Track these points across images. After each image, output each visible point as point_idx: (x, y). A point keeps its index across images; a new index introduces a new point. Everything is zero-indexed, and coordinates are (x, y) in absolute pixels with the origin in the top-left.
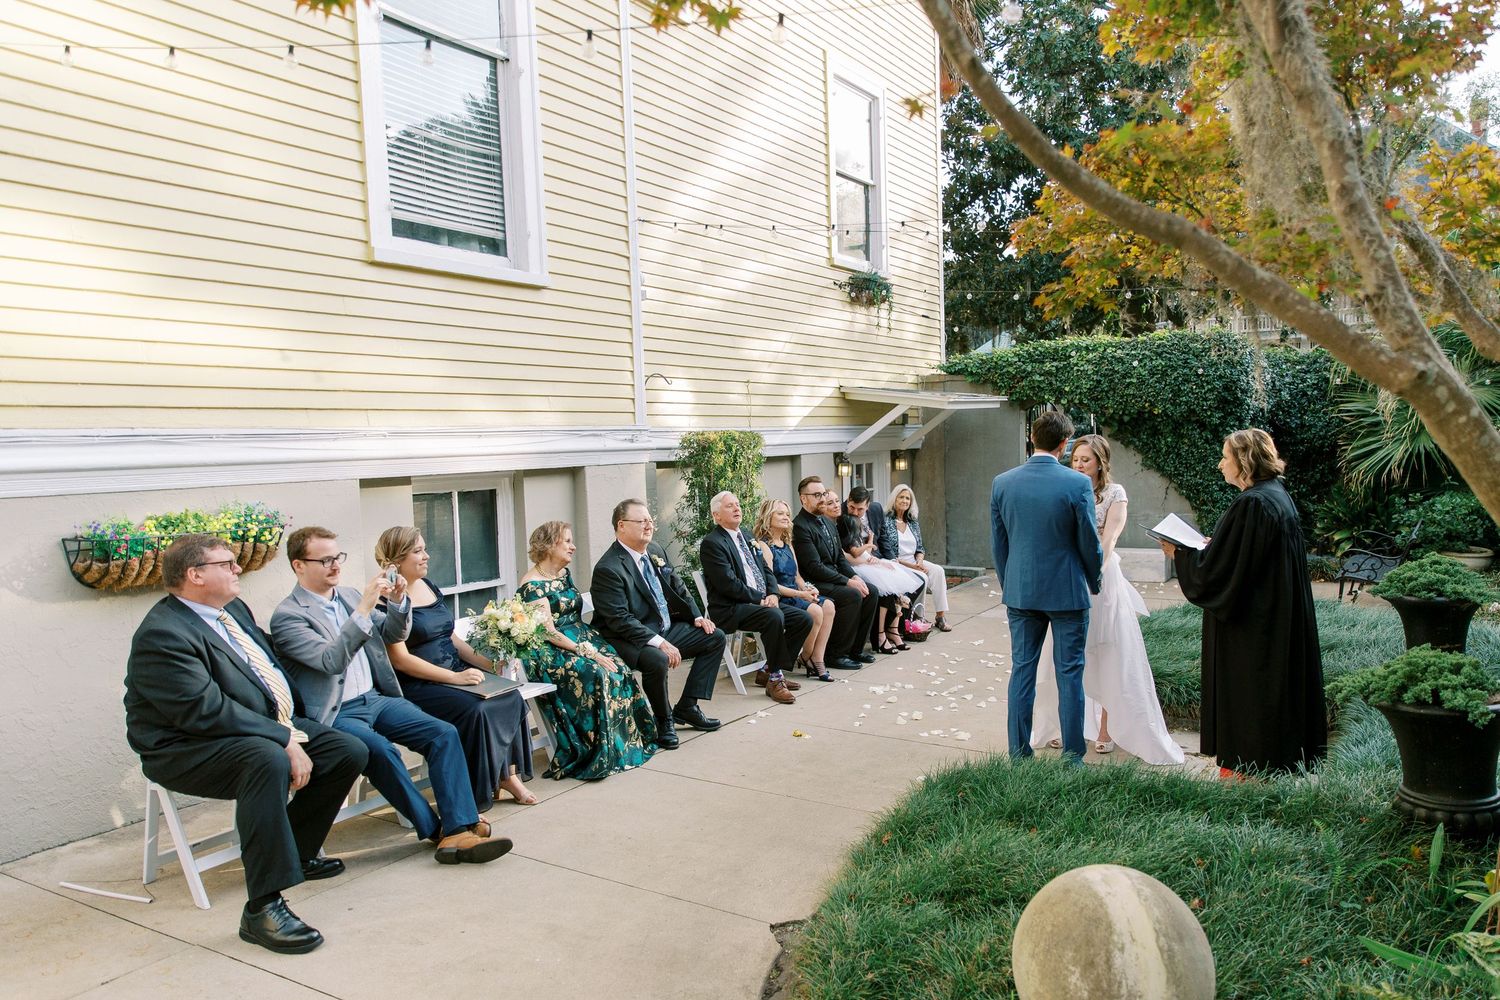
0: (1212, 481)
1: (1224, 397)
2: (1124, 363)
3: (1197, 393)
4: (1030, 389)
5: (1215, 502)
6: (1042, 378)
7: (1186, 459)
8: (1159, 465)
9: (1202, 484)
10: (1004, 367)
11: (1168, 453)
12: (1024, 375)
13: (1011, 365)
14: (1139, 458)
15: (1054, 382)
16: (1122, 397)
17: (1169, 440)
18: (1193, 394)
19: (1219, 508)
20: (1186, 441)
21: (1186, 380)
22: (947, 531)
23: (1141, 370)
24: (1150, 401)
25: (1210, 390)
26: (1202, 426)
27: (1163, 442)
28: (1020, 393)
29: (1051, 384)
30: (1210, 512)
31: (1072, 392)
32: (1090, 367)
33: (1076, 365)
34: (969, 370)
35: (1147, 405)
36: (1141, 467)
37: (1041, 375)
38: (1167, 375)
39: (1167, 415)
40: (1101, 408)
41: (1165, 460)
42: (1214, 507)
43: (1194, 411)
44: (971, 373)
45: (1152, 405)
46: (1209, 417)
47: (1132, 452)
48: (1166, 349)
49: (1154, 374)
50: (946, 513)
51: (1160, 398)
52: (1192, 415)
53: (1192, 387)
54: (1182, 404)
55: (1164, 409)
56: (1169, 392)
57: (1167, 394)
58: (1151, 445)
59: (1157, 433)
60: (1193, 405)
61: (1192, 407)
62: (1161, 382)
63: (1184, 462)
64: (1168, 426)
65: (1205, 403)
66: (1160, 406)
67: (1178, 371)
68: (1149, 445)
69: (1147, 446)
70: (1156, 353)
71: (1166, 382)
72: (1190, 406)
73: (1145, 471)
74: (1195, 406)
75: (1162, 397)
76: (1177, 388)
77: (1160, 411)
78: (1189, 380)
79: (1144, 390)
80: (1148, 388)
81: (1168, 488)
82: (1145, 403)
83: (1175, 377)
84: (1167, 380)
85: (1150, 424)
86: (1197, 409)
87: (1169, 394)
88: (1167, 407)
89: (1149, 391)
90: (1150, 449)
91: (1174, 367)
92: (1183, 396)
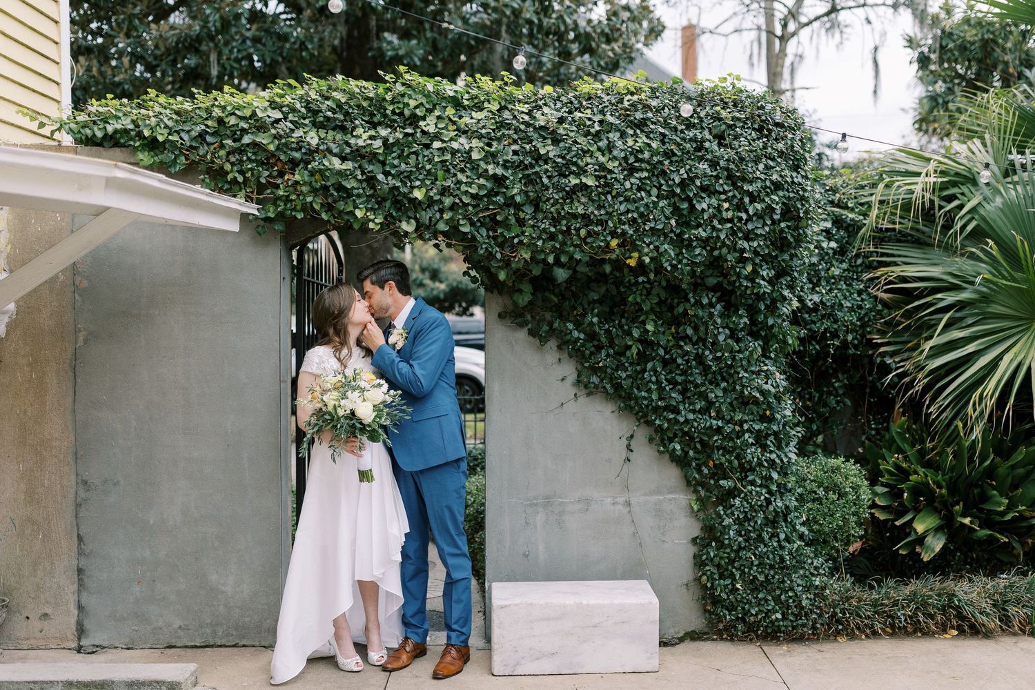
0: (741, 423)
2: (556, 141)
3: (730, 221)
4: (314, 191)
5: (746, 469)
6: (349, 165)
7: (684, 373)
8: (618, 387)
9: (719, 430)
10: (244, 131)
11: (643, 358)
12: (297, 155)
13: (261, 127)
14: (569, 369)
15: (381, 177)
16: (555, 221)
17: (650, 327)
18: (721, 221)
19: (753, 483)
20: (690, 331)
21: (706, 189)
22: (81, 553)
23: (602, 159)
24: (624, 233)
25: (759, 216)
26: (729, 298)
27: (636, 333)
28: (287, 200)
29: (371, 180)
30: (732, 493)
31: (430, 202)
32: (475, 143)
33: (437, 137)
34: (147, 133)
35: (614, 243)
36: (573, 391)
37: (343, 159)
38: (663, 173)
39: (659, 270)
40: (501, 246)
41: (634, 376)
42: (741, 480)
43: (715, 263)
44: (152, 145)
45: (628, 244)
46: (752, 278)
47: (551, 352)
48: (650, 115)
49: (632, 170)
50: (78, 506)
51: (647, 228)
52: (709, 272)
53: (719, 205)
54: (694, 244)
55: (655, 254)
56: (668, 212)
57: (663, 219)
58: (603, 340)
59: (615, 310)
60: (721, 248)
61: (716, 253)
62: (648, 188)
63: (679, 379)
64: (650, 297)
65: (746, 245)
66: (648, 245)
67: (688, 167)
68: (599, 340)
69: (596, 343)
70: (631, 122)
71: (659, 189)
72: (713, 249)
73: (583, 400)
74: (725, 250)
75: (652, 225)
76: (685, 206)
77: (644, 258)
78: (712, 189)
79: (610, 206)
80: (621, 203)
81: (632, 436)
82: (612, 238)
83: (683, 180)
84: (662, 185)
85: (599, 287)
86: (729, 257)
87: (667, 218)
88: (662, 249)
89: (623, 208)
90: (599, 348)
91: (675, 155)
92: (699, 226)
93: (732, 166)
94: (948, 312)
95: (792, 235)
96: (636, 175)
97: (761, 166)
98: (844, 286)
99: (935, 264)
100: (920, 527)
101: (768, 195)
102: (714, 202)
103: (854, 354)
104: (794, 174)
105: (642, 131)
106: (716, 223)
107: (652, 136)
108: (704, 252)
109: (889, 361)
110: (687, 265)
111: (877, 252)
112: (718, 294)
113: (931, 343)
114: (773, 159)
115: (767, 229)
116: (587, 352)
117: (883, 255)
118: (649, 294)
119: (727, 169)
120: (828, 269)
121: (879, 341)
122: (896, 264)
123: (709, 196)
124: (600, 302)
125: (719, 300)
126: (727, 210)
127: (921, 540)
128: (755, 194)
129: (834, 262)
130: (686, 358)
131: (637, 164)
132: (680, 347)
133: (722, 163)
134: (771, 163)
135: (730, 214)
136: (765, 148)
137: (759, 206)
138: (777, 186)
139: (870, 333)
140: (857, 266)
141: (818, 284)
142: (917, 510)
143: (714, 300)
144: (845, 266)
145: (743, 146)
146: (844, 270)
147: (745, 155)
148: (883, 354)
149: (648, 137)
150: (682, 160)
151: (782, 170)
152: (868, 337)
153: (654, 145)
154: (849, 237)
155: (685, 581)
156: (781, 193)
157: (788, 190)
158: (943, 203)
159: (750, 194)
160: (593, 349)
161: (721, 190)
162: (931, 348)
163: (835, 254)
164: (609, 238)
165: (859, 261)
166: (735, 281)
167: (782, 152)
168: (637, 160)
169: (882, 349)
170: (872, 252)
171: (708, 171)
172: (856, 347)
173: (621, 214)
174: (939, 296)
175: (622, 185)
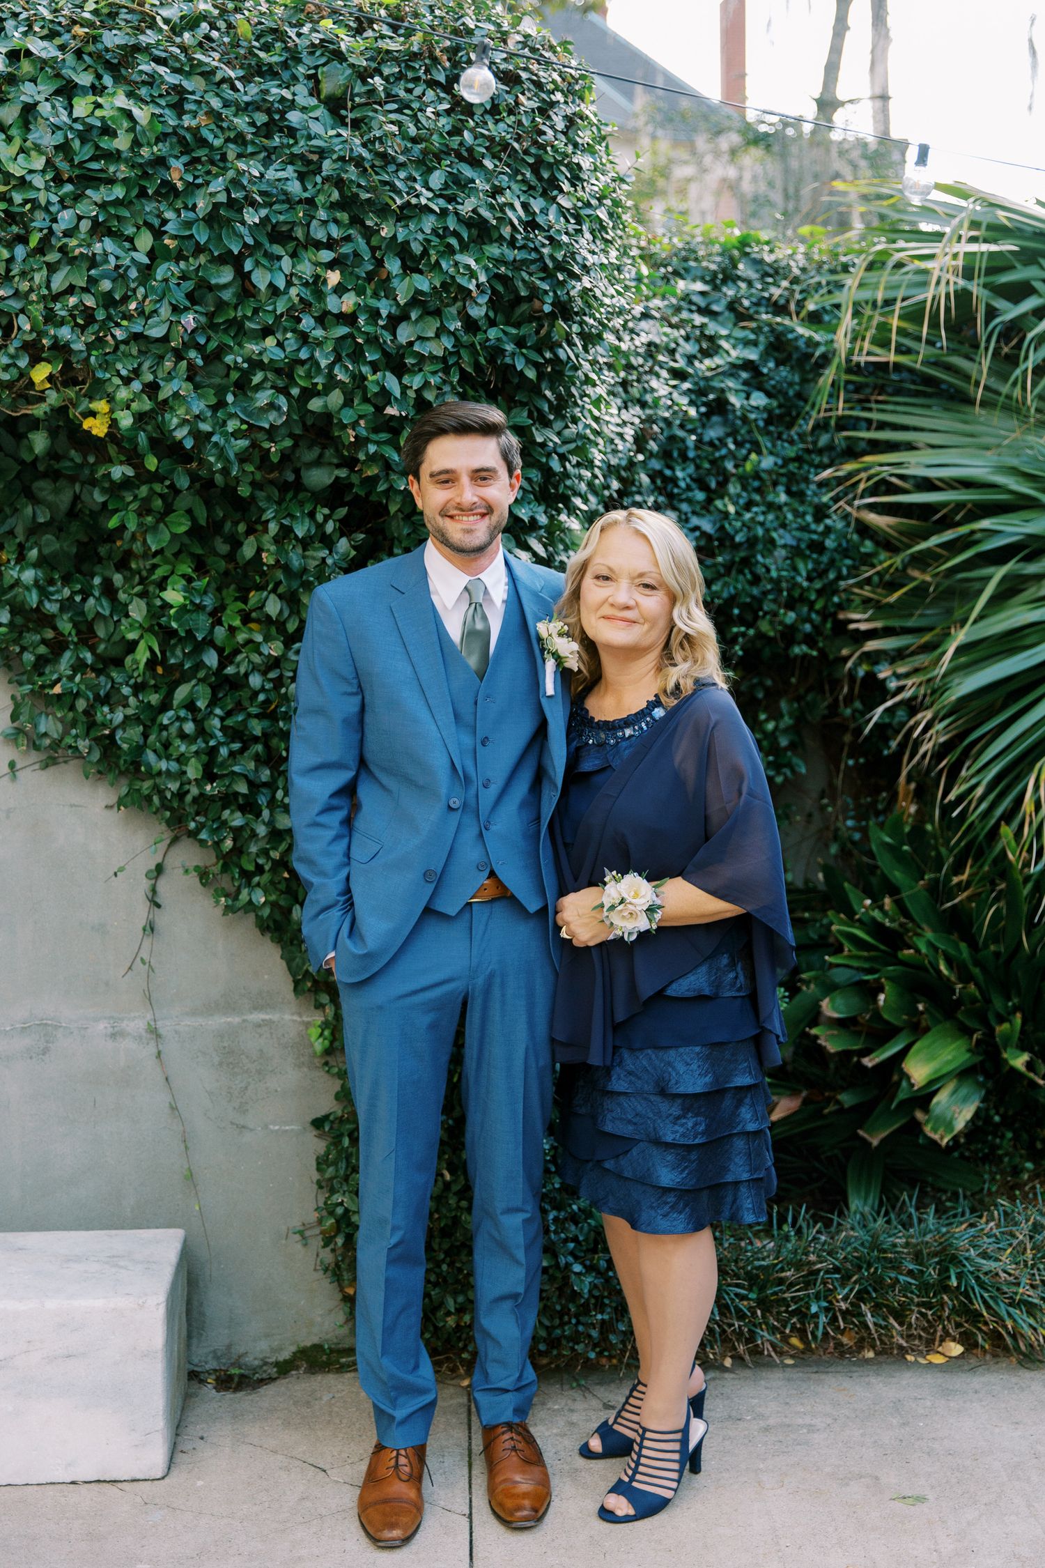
1: (496, 352)
3: (349, 319)
8: (108, 746)
11: (164, 673)
17: (174, 596)
18: (323, 319)
21: (280, 235)
24: (60, 349)
25: (427, 307)
27: (138, 611)
35: (40, 373)
36: (7, 754)
38: (168, 191)
39: (166, 447)
41: (148, 719)
45: (77, 377)
48: (149, 38)
49: (87, 180)
51: (120, 335)
52: (310, 455)
53: (317, 277)
54: (257, 379)
55: (146, 405)
56: (179, 296)
57: (165, 311)
58: (66, 626)
59: (103, 550)
60: (327, 390)
61: (315, 405)
62: (130, 230)
63: (257, 727)
64: (171, 518)
65: (392, 383)
66: (127, 381)
67: (231, 174)
68: (55, 628)
69: (49, 634)
70: (97, 56)
71: (158, 234)
72: (308, 393)
73: (32, 777)
74: (336, 398)
75: (137, 328)
76: (225, 275)
77: (119, 415)
78: (299, 233)
79: (23, 274)
80: (52, 268)
81: (159, 869)
82: (35, 360)
83: (216, 206)
84: (165, 222)
85: (57, 491)
86: (347, 416)
87: (176, 309)
88: (166, 392)
89: (58, 282)
90: (58, 646)
91: (203, 142)
92: (266, 332)
93: (352, 173)
94: (1003, 562)
95: (529, 361)
96: (95, 195)
97: (437, 180)
98: (783, 498)
99: (987, 448)
100: (919, 1071)
101: (450, 251)
102: (306, 269)
103: (805, 656)
104: (537, 205)
105: (118, 79)
106: (307, 323)
107: (143, 92)
108: (282, 402)
109: (884, 672)
110: (236, 434)
111: (869, 422)
112: (342, 512)
113: (961, 636)
114: (475, 163)
115: (447, 342)
116: (28, 657)
117: (882, 426)
118: (169, 509)
119: (339, 183)
120: (746, 458)
121: (863, 627)
122: (910, 447)
123: (294, 255)
124: (57, 526)
125: (346, 528)
126: (340, 290)
127: (924, 1098)
128: (417, 248)
129: (765, 442)
130: (272, 675)
131: (95, 166)
132: (256, 648)
133: (327, 166)
134: (467, 171)
135: (348, 302)
136: (456, 131)
137: (423, 283)
138: (480, 231)
139: (841, 607)
140: (820, 452)
141: (721, 491)
142: (918, 1030)
143: (330, 527)
144: (791, 452)
145: (384, 123)
146: (787, 461)
147: (394, 148)
148: (874, 658)
149: (130, 95)
150: (224, 158)
151: (497, 191)
152: (841, 616)
153: (142, 114)
154: (804, 381)
155: (296, 1223)
156: (494, 250)
157: (512, 243)
158: (1000, 304)
159: (403, 251)
160: (42, 650)
161: (320, 234)
162: (961, 650)
163: (768, 422)
164: (23, 363)
165: (824, 440)
166: (374, 480)
167: (505, 146)
168: (98, 156)
169: (871, 645)
170: (858, 419)
171: (295, 187)
172: (810, 640)
173: (56, 297)
174: (985, 524)
175: (55, 220)
